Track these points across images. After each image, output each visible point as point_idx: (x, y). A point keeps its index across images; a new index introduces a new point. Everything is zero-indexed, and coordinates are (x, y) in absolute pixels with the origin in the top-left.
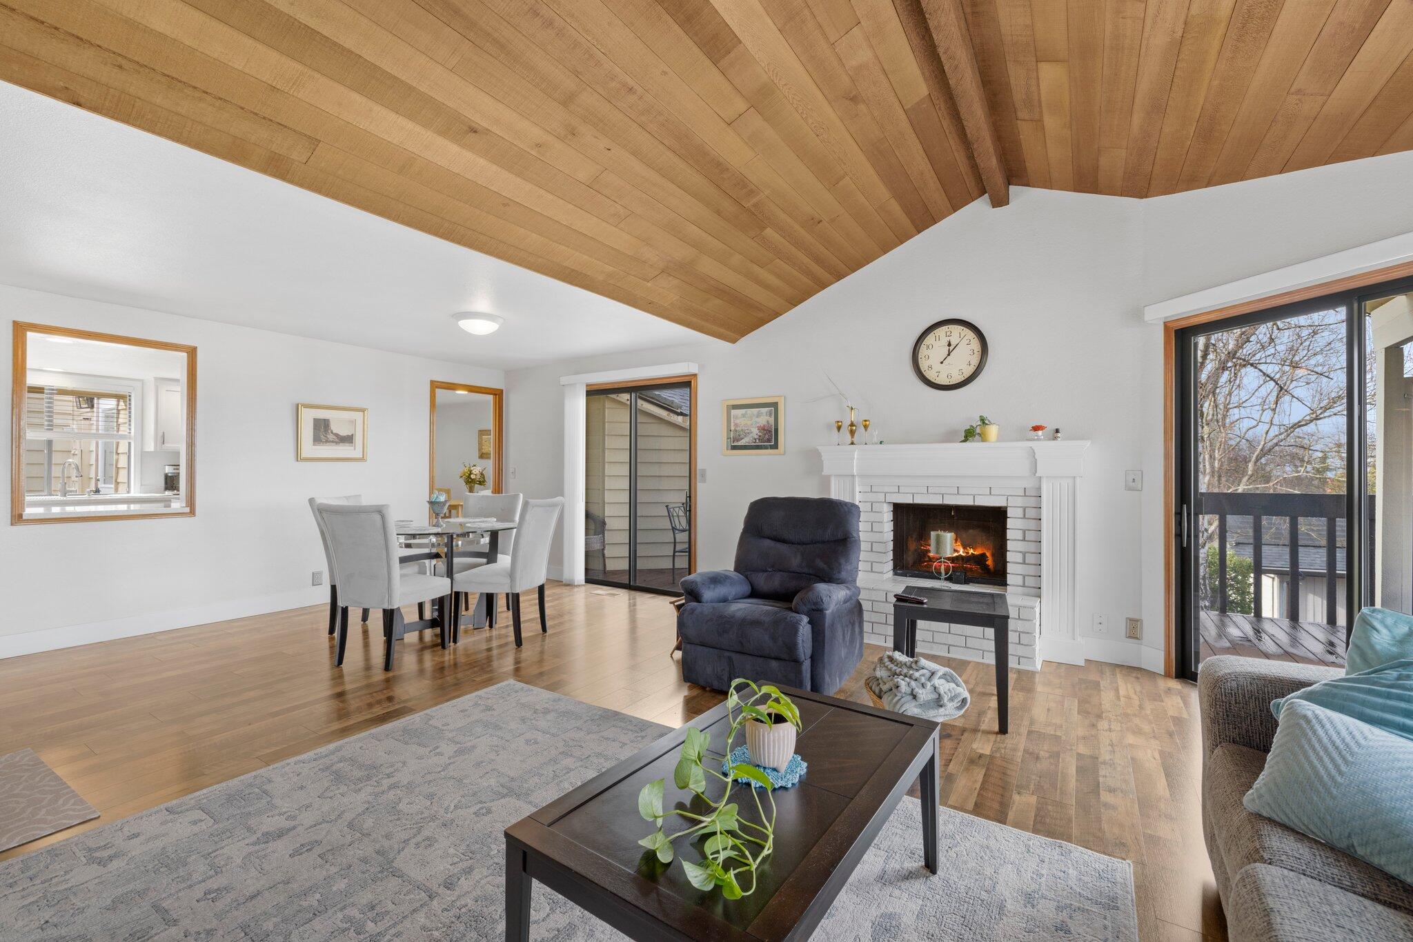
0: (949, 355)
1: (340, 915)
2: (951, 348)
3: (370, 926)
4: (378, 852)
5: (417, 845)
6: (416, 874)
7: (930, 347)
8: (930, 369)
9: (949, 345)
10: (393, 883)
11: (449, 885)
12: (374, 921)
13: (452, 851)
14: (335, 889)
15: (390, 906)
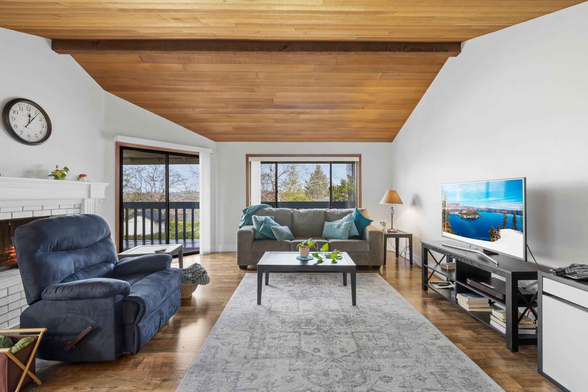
0: (29, 123)
1: (378, 343)
2: (31, 119)
3: (371, 335)
4: (360, 357)
5: (346, 351)
6: (352, 341)
7: (16, 112)
8: (16, 127)
9: (30, 116)
10: (360, 343)
11: (347, 333)
12: (369, 336)
13: (338, 342)
14: (378, 352)
15: (364, 337)
